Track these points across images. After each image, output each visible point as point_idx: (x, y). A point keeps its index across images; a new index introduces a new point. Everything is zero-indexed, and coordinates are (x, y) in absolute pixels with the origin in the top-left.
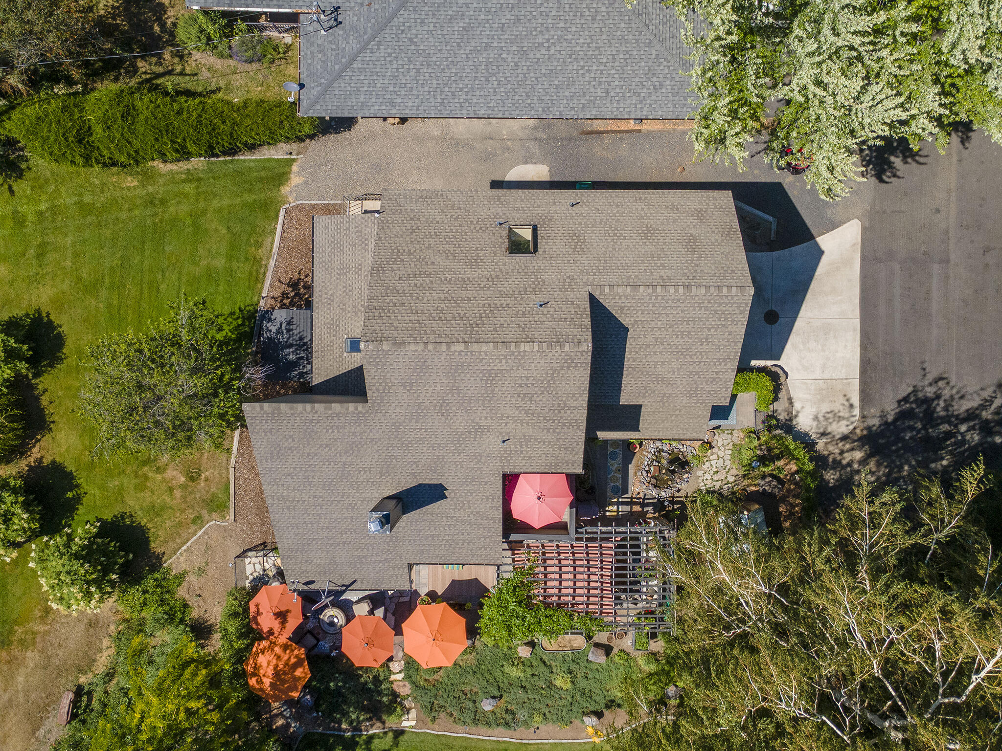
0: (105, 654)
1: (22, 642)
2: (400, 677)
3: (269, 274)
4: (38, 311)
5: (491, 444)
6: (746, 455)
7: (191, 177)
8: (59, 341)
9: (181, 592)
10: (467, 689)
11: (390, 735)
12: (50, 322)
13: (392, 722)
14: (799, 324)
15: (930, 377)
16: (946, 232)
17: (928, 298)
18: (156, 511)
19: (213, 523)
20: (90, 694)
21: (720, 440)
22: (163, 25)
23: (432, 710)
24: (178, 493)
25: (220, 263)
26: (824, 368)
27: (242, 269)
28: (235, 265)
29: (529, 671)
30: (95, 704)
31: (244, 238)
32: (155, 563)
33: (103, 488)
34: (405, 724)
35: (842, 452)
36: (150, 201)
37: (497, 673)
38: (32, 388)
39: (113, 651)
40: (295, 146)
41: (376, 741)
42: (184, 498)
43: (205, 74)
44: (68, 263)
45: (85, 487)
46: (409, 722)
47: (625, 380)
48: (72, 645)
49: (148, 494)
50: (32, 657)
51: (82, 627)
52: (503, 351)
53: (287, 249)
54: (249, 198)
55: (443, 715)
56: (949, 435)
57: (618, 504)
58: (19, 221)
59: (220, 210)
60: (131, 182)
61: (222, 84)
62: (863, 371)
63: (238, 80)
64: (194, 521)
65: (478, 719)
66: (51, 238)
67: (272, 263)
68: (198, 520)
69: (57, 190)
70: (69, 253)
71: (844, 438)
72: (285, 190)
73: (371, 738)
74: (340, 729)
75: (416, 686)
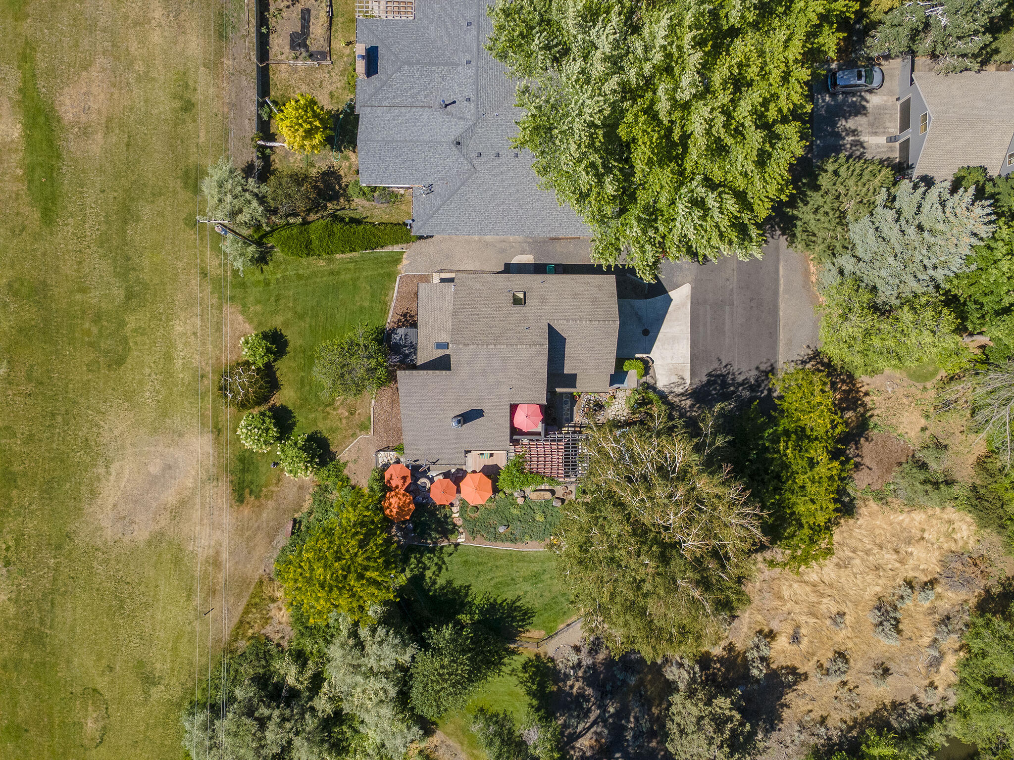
0: (307, 503)
1: (266, 496)
2: (457, 515)
3: (391, 310)
4: (276, 329)
5: (505, 390)
6: (632, 402)
7: (352, 260)
8: (285, 344)
9: (346, 472)
10: (491, 522)
11: (452, 546)
12: (281, 334)
13: (453, 539)
14: (660, 336)
15: (724, 364)
16: (732, 290)
17: (724, 324)
18: (333, 430)
19: (362, 436)
20: (300, 522)
21: (619, 394)
22: (340, 185)
23: (473, 533)
24: (344, 421)
25: (366, 304)
26: (672, 358)
27: (377, 307)
28: (374, 305)
29: (523, 512)
30: (303, 528)
31: (379, 291)
32: (333, 456)
33: (306, 418)
34: (459, 541)
35: (680, 401)
36: (332, 273)
37: (507, 513)
38: (272, 367)
39: (311, 501)
40: (405, 246)
41: (445, 548)
42: (347, 423)
43: (360, 209)
44: (291, 304)
45: (298, 418)
46: (461, 539)
47: (566, 362)
48: (291, 498)
49: (328, 422)
50: (271, 504)
51: (295, 489)
52: (510, 348)
53: (401, 298)
54: (381, 271)
55: (479, 536)
56: (734, 392)
57: (568, 427)
58: (267, 283)
59: (366, 277)
60: (322, 263)
61: (369, 214)
62: (692, 360)
63: (377, 212)
64: (352, 435)
65: (497, 537)
66: (282, 292)
67: (393, 304)
68: (354, 435)
69: (286, 268)
70: (291, 299)
71: (682, 394)
72: (399, 267)
73: (442, 547)
74: (426, 543)
75: (465, 520)
